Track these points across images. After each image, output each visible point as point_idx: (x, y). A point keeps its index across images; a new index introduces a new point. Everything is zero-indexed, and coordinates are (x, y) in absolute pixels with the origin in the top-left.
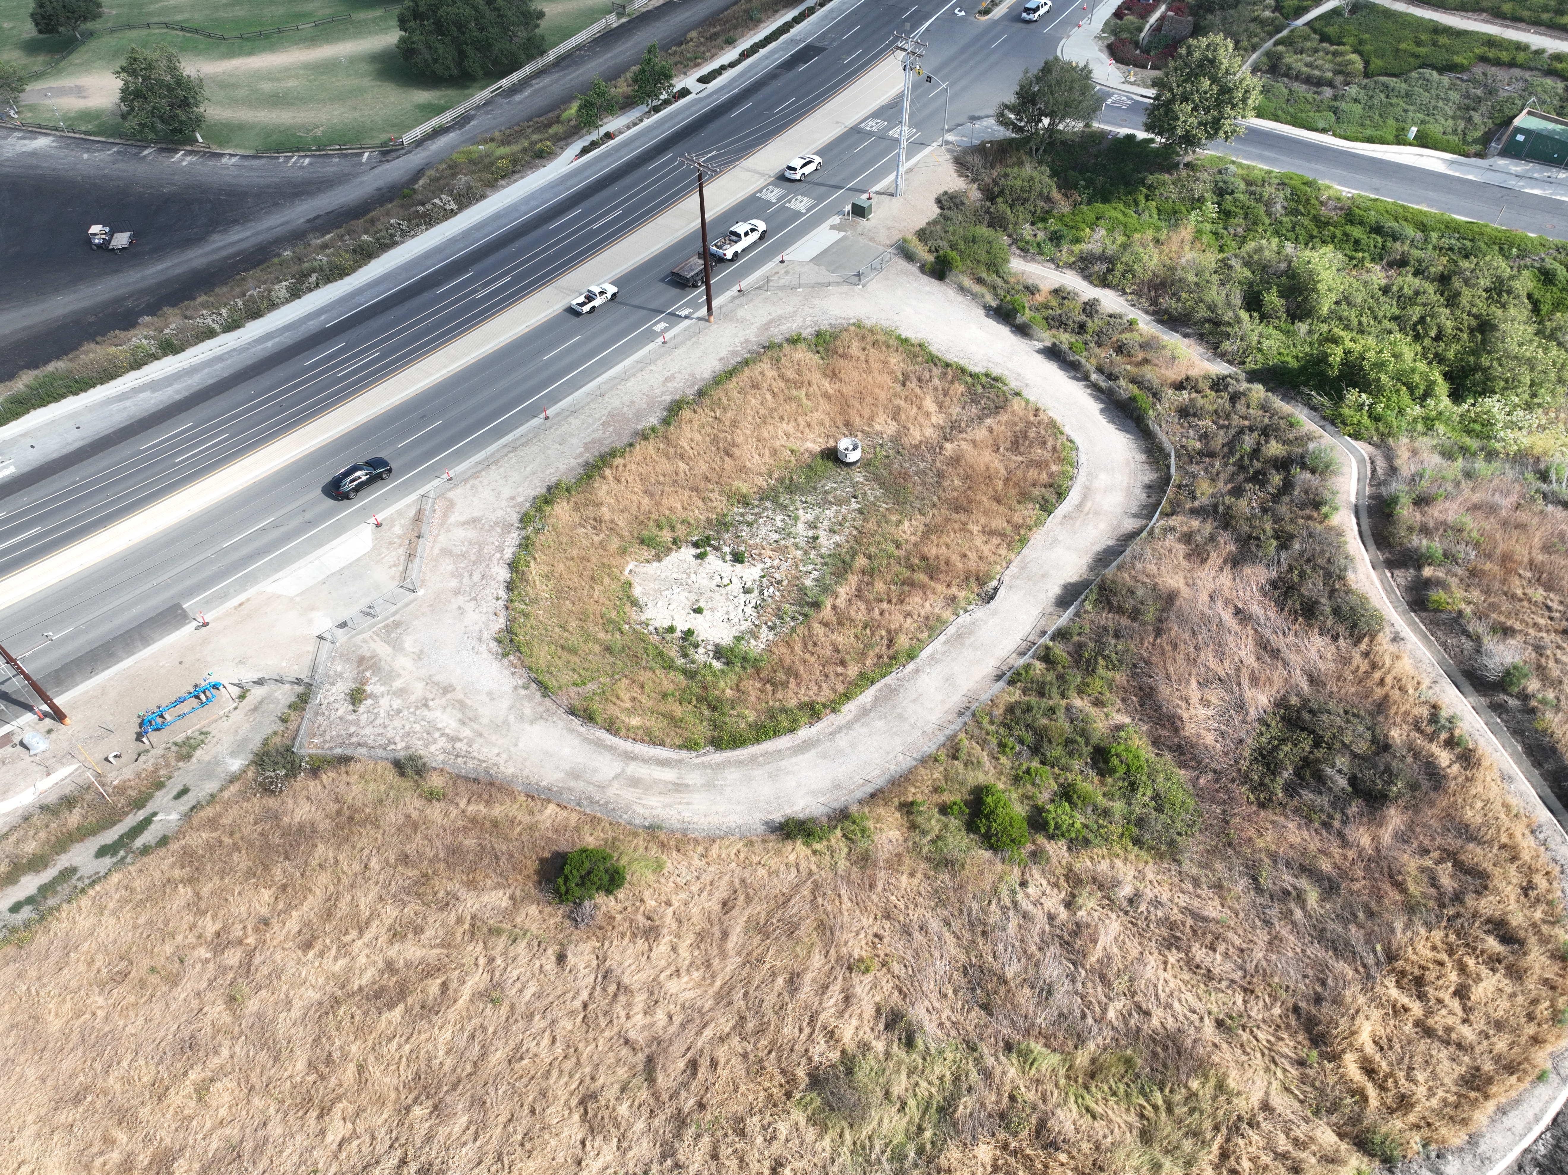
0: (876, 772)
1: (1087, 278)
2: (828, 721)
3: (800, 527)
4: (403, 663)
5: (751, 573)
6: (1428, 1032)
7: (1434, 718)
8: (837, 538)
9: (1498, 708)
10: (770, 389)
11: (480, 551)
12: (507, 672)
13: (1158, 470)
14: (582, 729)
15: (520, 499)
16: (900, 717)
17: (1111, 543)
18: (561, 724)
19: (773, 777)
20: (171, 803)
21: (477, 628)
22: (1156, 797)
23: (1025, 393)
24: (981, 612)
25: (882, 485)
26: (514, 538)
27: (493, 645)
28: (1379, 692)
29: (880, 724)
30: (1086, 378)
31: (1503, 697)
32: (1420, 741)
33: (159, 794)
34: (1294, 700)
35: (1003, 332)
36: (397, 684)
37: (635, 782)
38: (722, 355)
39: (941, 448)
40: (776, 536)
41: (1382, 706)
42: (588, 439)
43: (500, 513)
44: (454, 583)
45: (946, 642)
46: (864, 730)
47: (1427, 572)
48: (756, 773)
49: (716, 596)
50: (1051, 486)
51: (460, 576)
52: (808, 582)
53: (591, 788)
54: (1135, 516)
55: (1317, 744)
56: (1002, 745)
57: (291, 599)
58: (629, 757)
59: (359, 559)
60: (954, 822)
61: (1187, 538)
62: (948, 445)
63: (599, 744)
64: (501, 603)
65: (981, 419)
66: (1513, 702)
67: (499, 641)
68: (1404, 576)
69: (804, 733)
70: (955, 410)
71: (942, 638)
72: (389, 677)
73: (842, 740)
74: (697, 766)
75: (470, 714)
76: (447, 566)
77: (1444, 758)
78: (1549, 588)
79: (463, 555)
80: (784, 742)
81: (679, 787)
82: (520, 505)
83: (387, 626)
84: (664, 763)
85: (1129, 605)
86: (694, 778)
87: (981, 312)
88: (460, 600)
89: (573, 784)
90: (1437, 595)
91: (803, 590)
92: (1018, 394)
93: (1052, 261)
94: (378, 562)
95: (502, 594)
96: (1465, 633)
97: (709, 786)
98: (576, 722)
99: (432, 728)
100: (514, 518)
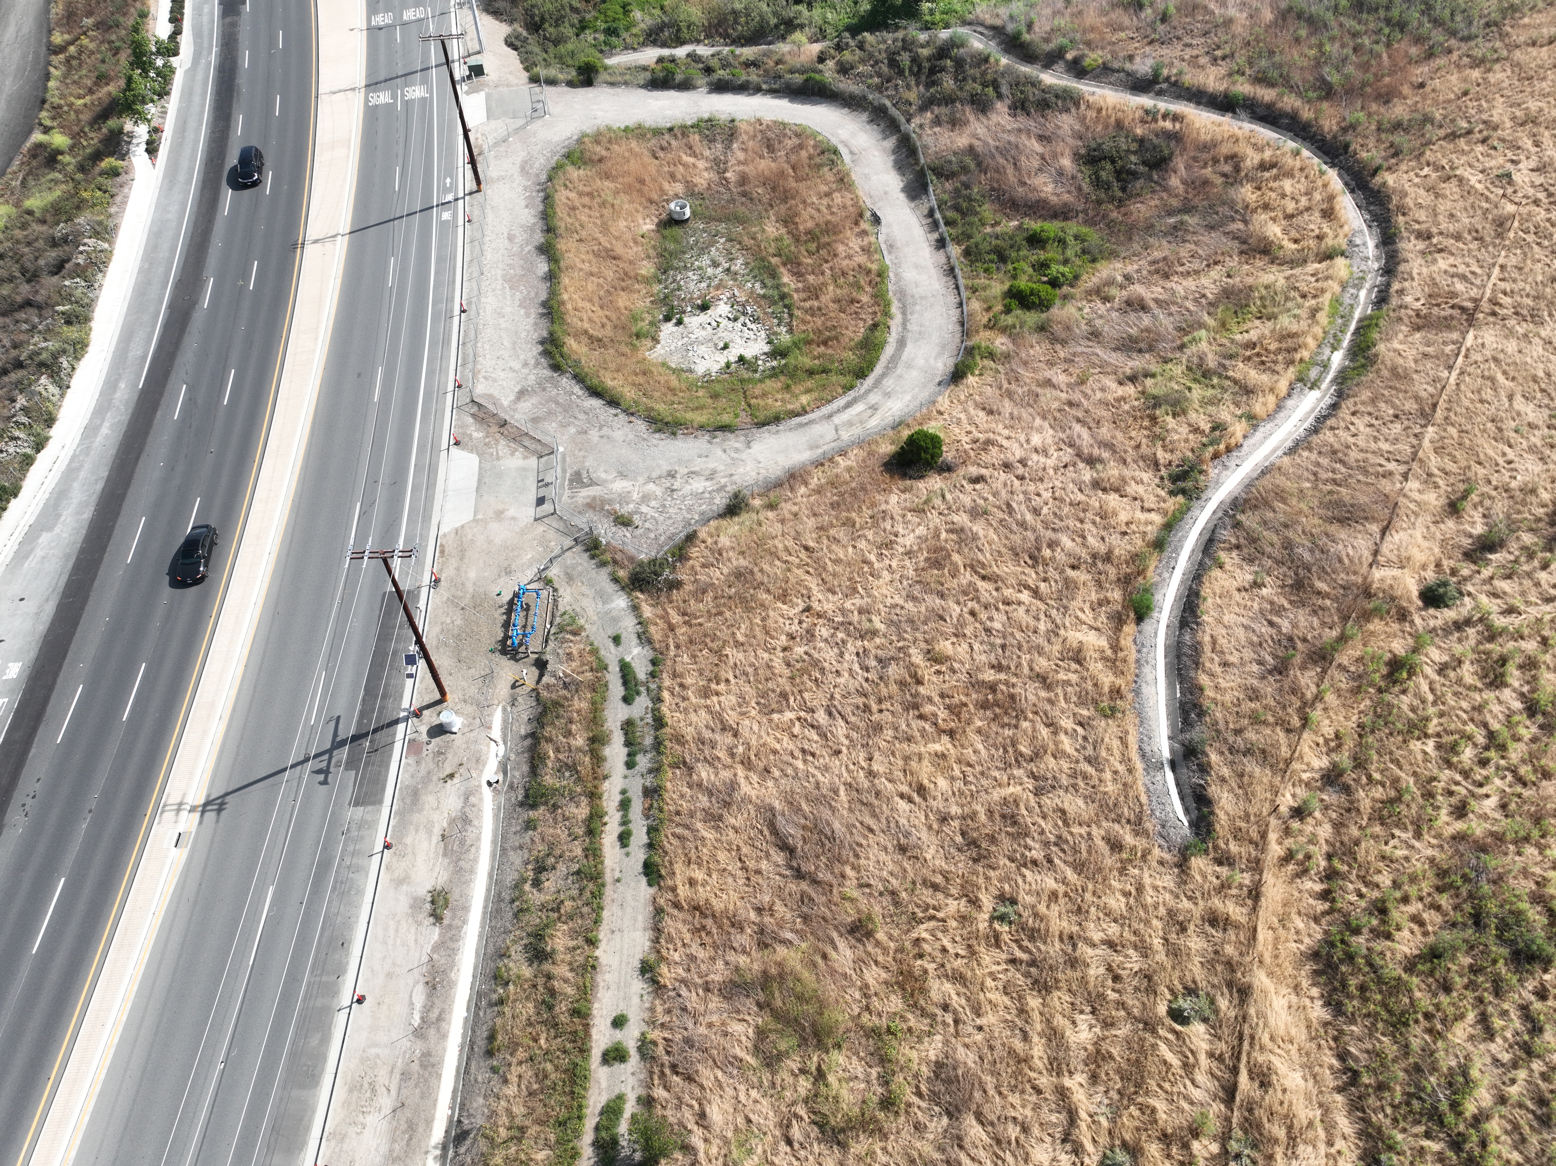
0: (950, 327)
1: (664, 45)
2: (895, 324)
3: (710, 271)
4: (619, 486)
5: (723, 309)
6: (1292, 216)
7: (1147, 112)
8: (739, 262)
9: (1160, 93)
10: (584, 206)
11: (557, 403)
12: (690, 440)
13: (865, 109)
14: (781, 427)
15: (533, 362)
16: (921, 298)
17: (893, 158)
18: (766, 435)
19: (909, 366)
20: (620, 649)
21: (631, 436)
22: (1076, 237)
23: (738, 117)
24: (883, 229)
25: (720, 220)
26: (566, 382)
27: (657, 435)
28: (1113, 119)
29: (918, 308)
30: (758, 90)
31: (1158, 87)
32: (1153, 126)
33: (602, 652)
34: (1083, 151)
35: (672, 94)
36: (635, 496)
37: (850, 424)
38: (523, 203)
39: (725, 179)
40: (704, 285)
41: (1119, 125)
42: (517, 303)
43: (533, 377)
44: (572, 430)
45: (890, 253)
46: (915, 316)
47: (1069, 56)
48: (899, 371)
49: (720, 334)
50: (823, 152)
51: (569, 424)
52: (762, 292)
53: (833, 445)
54: (885, 139)
55: (1113, 162)
56: (986, 271)
57: (475, 521)
58: (830, 416)
59: (480, 468)
60: (1019, 312)
61: (937, 122)
62: (728, 175)
63: (801, 425)
64: (622, 417)
65: (728, 147)
66: (1164, 86)
67: (659, 431)
68: (1060, 66)
69: (892, 339)
70: (707, 153)
71: (885, 253)
72: (624, 498)
73: (912, 327)
74: (868, 392)
75: (707, 473)
76: (551, 426)
77: (1168, 125)
78: (1122, 29)
79: (550, 413)
80: (889, 350)
81: (874, 408)
82: (537, 364)
83: (571, 481)
84: (848, 405)
85: (955, 167)
86: (873, 398)
87: (643, 92)
88: (594, 434)
89: (820, 451)
90: (1087, 62)
91: (764, 297)
92: (733, 121)
93: (626, 48)
94: (498, 459)
95: (613, 411)
96: (1114, 71)
97: (888, 395)
98: (773, 428)
99: (698, 496)
100: (548, 373)
